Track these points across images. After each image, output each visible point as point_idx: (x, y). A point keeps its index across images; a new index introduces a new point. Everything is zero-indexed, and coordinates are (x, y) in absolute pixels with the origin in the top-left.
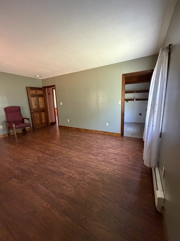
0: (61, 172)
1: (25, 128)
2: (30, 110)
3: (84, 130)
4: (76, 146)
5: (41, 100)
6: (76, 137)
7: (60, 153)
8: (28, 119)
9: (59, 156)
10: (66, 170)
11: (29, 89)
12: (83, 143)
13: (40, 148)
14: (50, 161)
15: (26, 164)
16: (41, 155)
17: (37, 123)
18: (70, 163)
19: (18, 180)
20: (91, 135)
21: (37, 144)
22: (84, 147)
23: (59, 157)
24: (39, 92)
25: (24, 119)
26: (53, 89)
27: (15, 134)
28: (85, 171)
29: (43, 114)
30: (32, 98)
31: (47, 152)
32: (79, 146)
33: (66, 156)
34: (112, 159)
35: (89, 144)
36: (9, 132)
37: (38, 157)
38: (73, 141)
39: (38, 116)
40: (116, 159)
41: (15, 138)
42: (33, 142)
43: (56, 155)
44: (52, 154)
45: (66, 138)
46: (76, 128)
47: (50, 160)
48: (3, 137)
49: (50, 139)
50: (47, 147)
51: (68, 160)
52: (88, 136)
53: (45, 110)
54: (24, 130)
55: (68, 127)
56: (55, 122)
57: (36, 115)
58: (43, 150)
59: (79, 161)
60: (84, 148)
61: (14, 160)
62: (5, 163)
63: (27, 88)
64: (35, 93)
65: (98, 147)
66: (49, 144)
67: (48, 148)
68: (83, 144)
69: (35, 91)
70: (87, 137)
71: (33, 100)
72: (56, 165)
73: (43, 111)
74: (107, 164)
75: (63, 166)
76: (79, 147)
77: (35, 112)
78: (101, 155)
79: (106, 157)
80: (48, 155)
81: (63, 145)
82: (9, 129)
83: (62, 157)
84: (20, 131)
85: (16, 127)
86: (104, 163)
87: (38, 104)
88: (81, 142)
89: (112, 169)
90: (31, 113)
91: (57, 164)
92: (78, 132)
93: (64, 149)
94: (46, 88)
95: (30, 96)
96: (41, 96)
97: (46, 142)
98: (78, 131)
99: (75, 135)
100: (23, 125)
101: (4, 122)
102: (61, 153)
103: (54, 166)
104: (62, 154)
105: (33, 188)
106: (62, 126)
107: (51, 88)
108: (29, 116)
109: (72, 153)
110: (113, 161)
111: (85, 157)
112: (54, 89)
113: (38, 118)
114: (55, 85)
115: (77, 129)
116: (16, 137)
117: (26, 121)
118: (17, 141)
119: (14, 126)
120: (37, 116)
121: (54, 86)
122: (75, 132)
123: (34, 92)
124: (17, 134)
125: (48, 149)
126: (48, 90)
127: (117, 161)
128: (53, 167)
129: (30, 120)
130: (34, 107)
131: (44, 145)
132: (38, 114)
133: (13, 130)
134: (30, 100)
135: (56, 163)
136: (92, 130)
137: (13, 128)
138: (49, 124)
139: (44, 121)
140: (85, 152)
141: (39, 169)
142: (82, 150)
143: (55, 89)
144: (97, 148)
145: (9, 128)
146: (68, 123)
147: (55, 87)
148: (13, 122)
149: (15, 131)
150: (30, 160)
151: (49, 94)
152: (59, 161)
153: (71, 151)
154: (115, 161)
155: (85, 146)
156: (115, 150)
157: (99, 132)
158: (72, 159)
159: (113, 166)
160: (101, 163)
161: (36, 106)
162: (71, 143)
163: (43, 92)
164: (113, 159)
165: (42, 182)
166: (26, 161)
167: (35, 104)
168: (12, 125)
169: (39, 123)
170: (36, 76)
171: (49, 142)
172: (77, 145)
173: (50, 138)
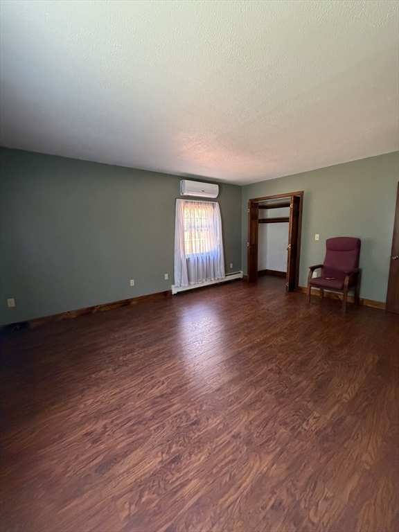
34: (105, 427)
40: (95, 441)
74: (102, 406)
78: (149, 414)
79: (129, 420)
86: (112, 401)
89: (82, 406)
110: (99, 427)
127: (87, 435)
154: (92, 432)
156: (132, 479)
159: (84, 414)
160: (117, 397)
164: (103, 433)
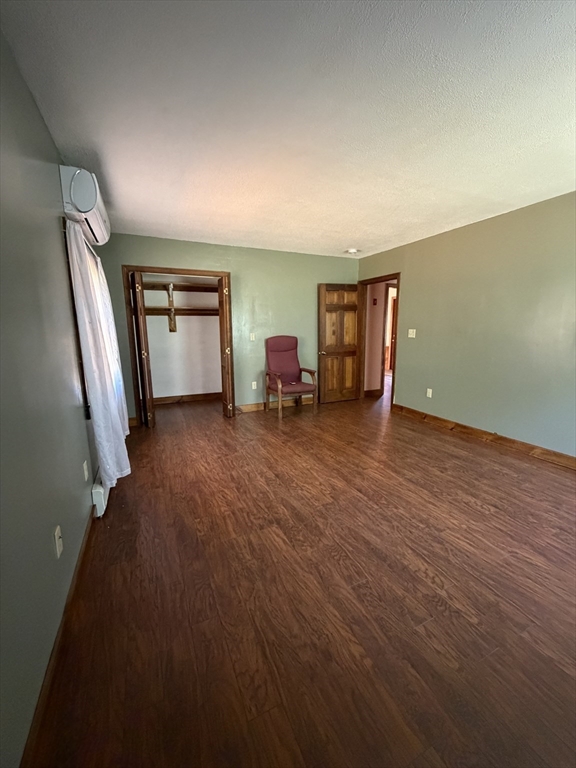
0: (405, 568)
1: (300, 397)
2: (319, 350)
3: (491, 438)
4: (459, 492)
5: (349, 319)
6: (457, 457)
7: (398, 497)
8: (311, 373)
9: (396, 508)
10: (423, 569)
11: (323, 290)
12: (486, 488)
13: (339, 463)
14: (366, 514)
15: (302, 498)
16: (340, 484)
17: (330, 388)
18: (437, 548)
19: (285, 534)
20: (525, 465)
21: (329, 450)
22: (496, 507)
23: (395, 510)
24: (349, 298)
25: (301, 370)
26: (388, 286)
27: (280, 407)
28: (504, 606)
29: (349, 361)
30: (328, 315)
31: (358, 481)
32: (473, 495)
33: (419, 515)
35: (514, 501)
36: (268, 399)
37: (334, 489)
38: (446, 469)
39: (335, 369)
41: (277, 418)
42: (318, 438)
43: (386, 500)
44: (372, 493)
45: (419, 453)
46: (458, 425)
47: (369, 512)
48: (255, 409)
49: (367, 444)
50: (357, 466)
51: (430, 535)
52: (510, 466)
53: (356, 352)
54: (298, 401)
55: (426, 416)
56: (380, 393)
57: (332, 364)
58: (345, 471)
59: (475, 555)
60: (493, 509)
61: (277, 476)
62: (259, 477)
63: (319, 286)
64: (339, 299)
65: (565, 525)
66: (364, 456)
67: (360, 470)
68: (485, 492)
69: (339, 295)
70: (506, 470)
71: (330, 319)
72: (386, 535)
73: (349, 352)
75: (412, 549)
76: (473, 500)
77: (329, 354)
80: (360, 491)
81: (409, 475)
82: (268, 394)
83: (407, 515)
84: (289, 402)
85: (285, 390)
87: (339, 332)
88: (476, 479)
90: (320, 358)
91: (388, 530)
92: (462, 439)
93: (412, 487)
94: (367, 285)
95: (323, 309)
96: (352, 308)
97: (355, 448)
98: (464, 436)
99: (452, 449)
100: (298, 388)
101: (262, 372)
102: (401, 498)
103: (379, 535)
104: (404, 504)
105: (321, 577)
106: (401, 408)
107: (382, 285)
108: (312, 364)
109: (443, 512)
111: (503, 549)
112: (393, 286)
113: (336, 373)
114: (398, 274)
115: (459, 429)
116: (280, 415)
117: (306, 378)
118: (281, 426)
119: (280, 386)
120: (332, 367)
121: (396, 276)
122: (448, 438)
123: (334, 298)
124: (283, 408)
125: (359, 473)
126: (373, 291)
128: (375, 534)
129: (316, 374)
130: (330, 340)
131: (348, 455)
132: (335, 361)
133: (278, 396)
134: (322, 321)
135: (385, 527)
136: (533, 448)
137: (277, 391)
138: (362, 395)
139: (348, 384)
140: (502, 528)
141: (336, 526)
142: (483, 514)
143: (397, 286)
144: (561, 529)
145: (270, 389)
146: (426, 400)
147: (398, 282)
148: (279, 377)
149: (282, 401)
150: (314, 492)
151: (375, 302)
152: (395, 523)
153: (438, 504)
155: (498, 503)
157: (563, 462)
158: (442, 534)
161: (333, 337)
162: (438, 473)
163: (358, 296)
165: (346, 573)
166: (302, 490)
167: (334, 333)
168: (276, 384)
169: (335, 386)
170: (347, 252)
171: (363, 452)
172: (462, 488)
173: (367, 441)
